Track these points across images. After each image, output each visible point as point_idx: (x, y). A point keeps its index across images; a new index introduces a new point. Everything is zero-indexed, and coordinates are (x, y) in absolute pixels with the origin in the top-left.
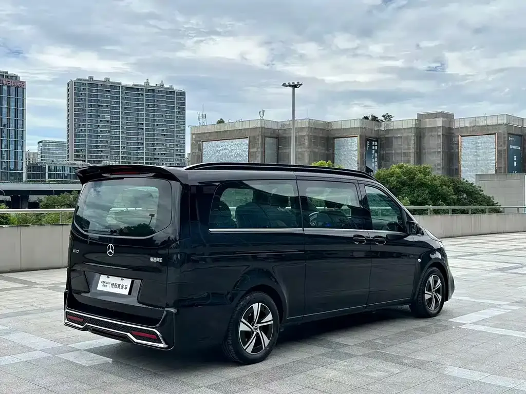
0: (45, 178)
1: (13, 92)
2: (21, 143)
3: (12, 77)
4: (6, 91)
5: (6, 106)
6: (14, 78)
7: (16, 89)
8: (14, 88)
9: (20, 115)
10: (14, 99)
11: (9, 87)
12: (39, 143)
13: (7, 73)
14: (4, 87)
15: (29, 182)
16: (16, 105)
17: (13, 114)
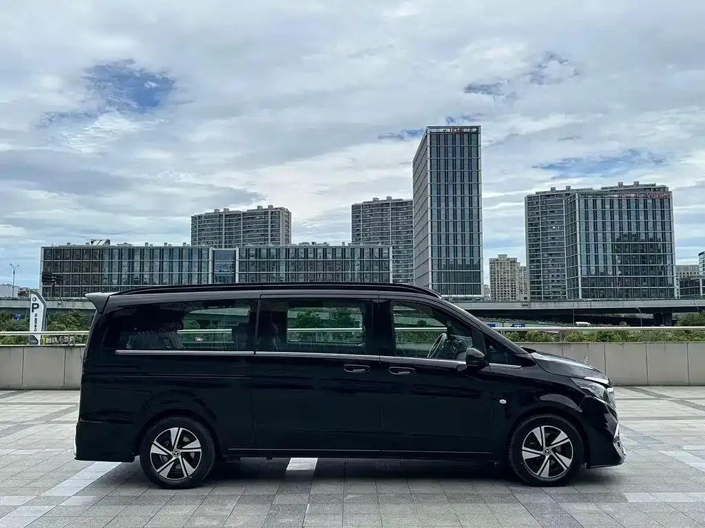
0: (699, 293)
1: (658, 204)
2: (670, 256)
3: (659, 188)
4: (651, 205)
5: (651, 220)
6: (662, 190)
7: (662, 201)
8: (659, 200)
9: (667, 227)
10: (660, 212)
11: (654, 200)
12: (700, 254)
13: (654, 185)
14: (648, 201)
15: (682, 298)
16: (663, 217)
17: (659, 227)
